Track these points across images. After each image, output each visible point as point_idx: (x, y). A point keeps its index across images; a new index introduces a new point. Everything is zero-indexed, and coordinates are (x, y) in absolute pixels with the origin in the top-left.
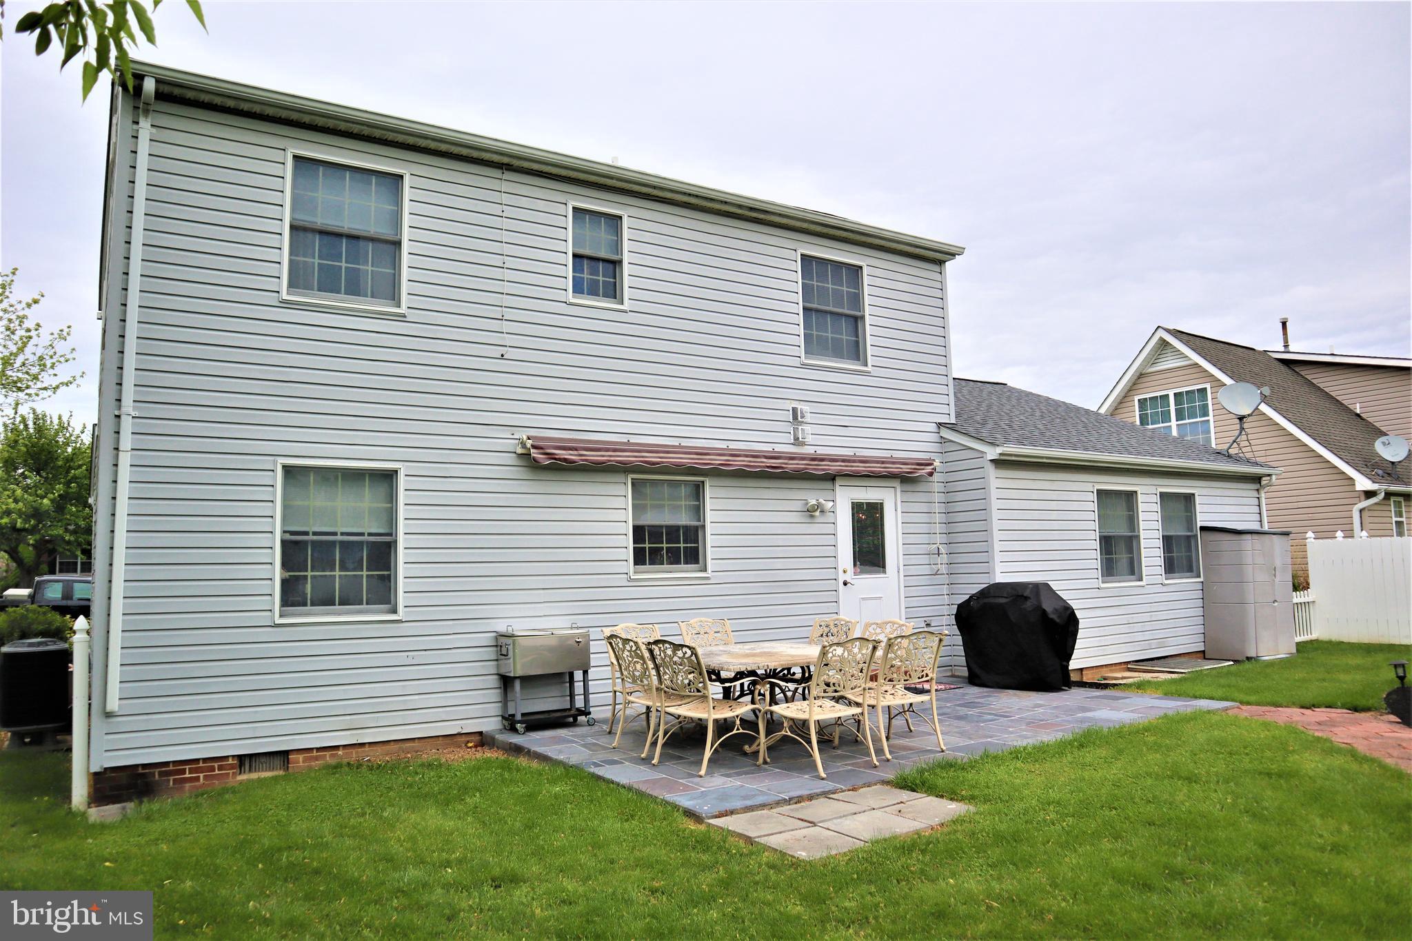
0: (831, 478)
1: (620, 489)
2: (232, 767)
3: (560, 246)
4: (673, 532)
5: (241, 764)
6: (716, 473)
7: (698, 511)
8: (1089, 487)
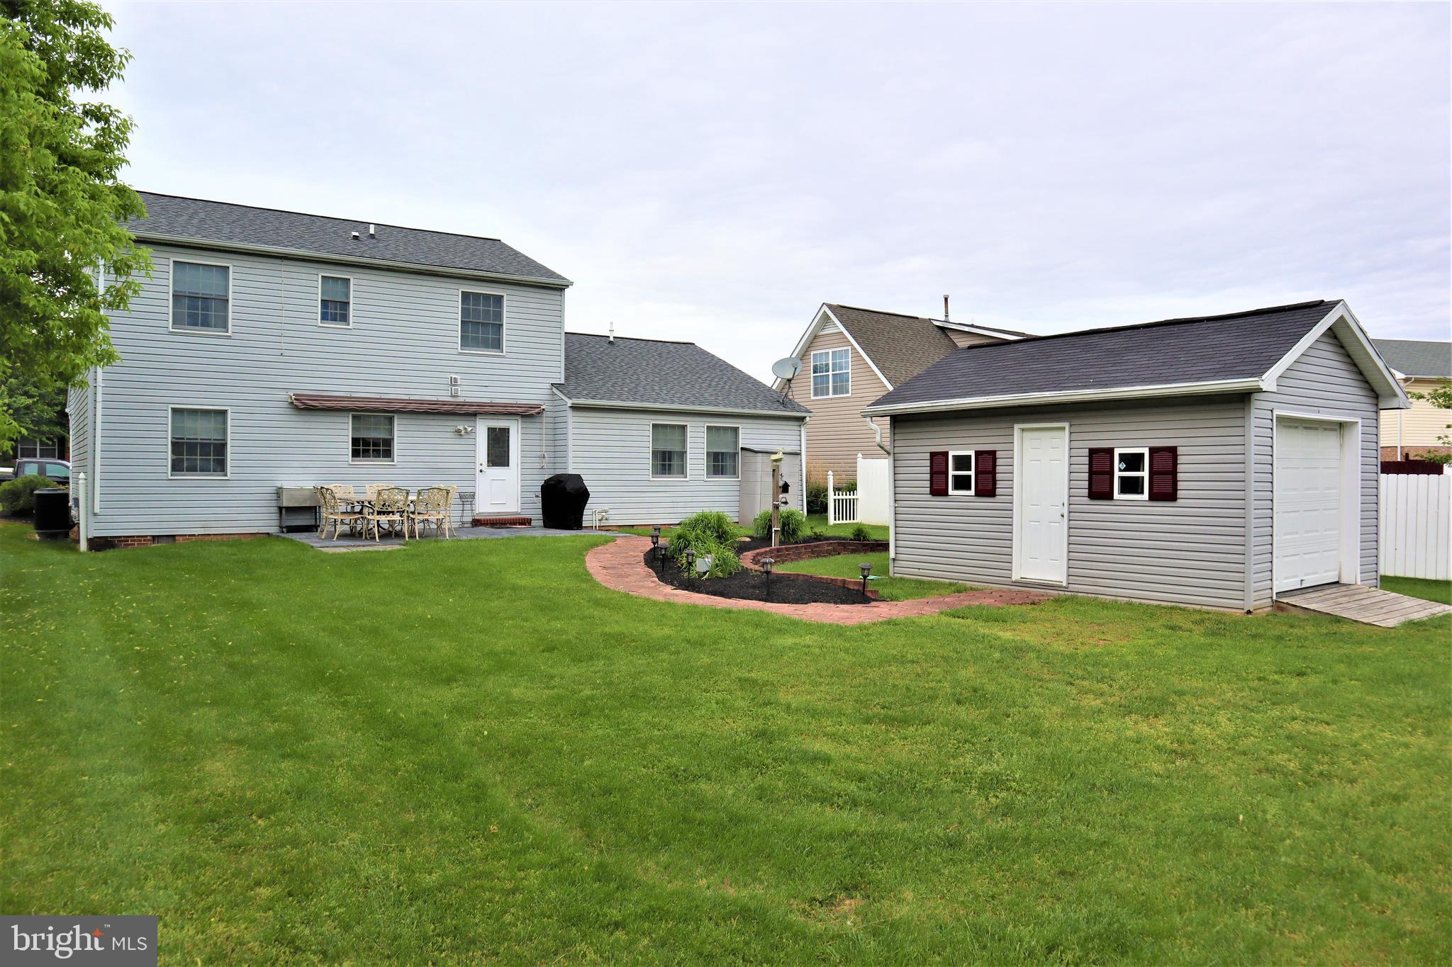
0: (475, 415)
1: (345, 420)
2: (149, 540)
3: (314, 297)
4: (376, 443)
5: (154, 540)
6: (398, 412)
7: (391, 431)
8: (647, 422)
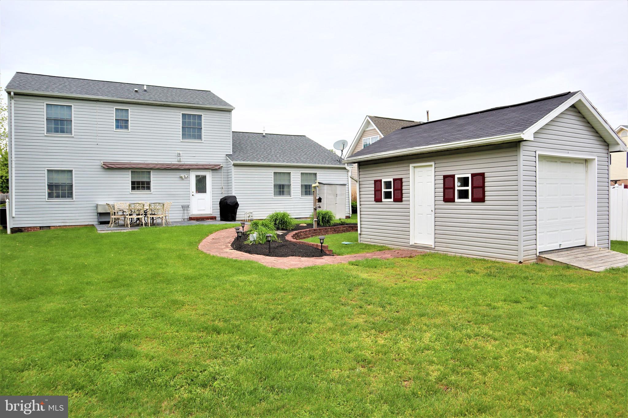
0: (189, 169)
1: (127, 173)
2: (38, 229)
3: (112, 118)
4: (143, 183)
5: (41, 228)
6: (151, 169)
7: (150, 178)
8: (271, 171)
